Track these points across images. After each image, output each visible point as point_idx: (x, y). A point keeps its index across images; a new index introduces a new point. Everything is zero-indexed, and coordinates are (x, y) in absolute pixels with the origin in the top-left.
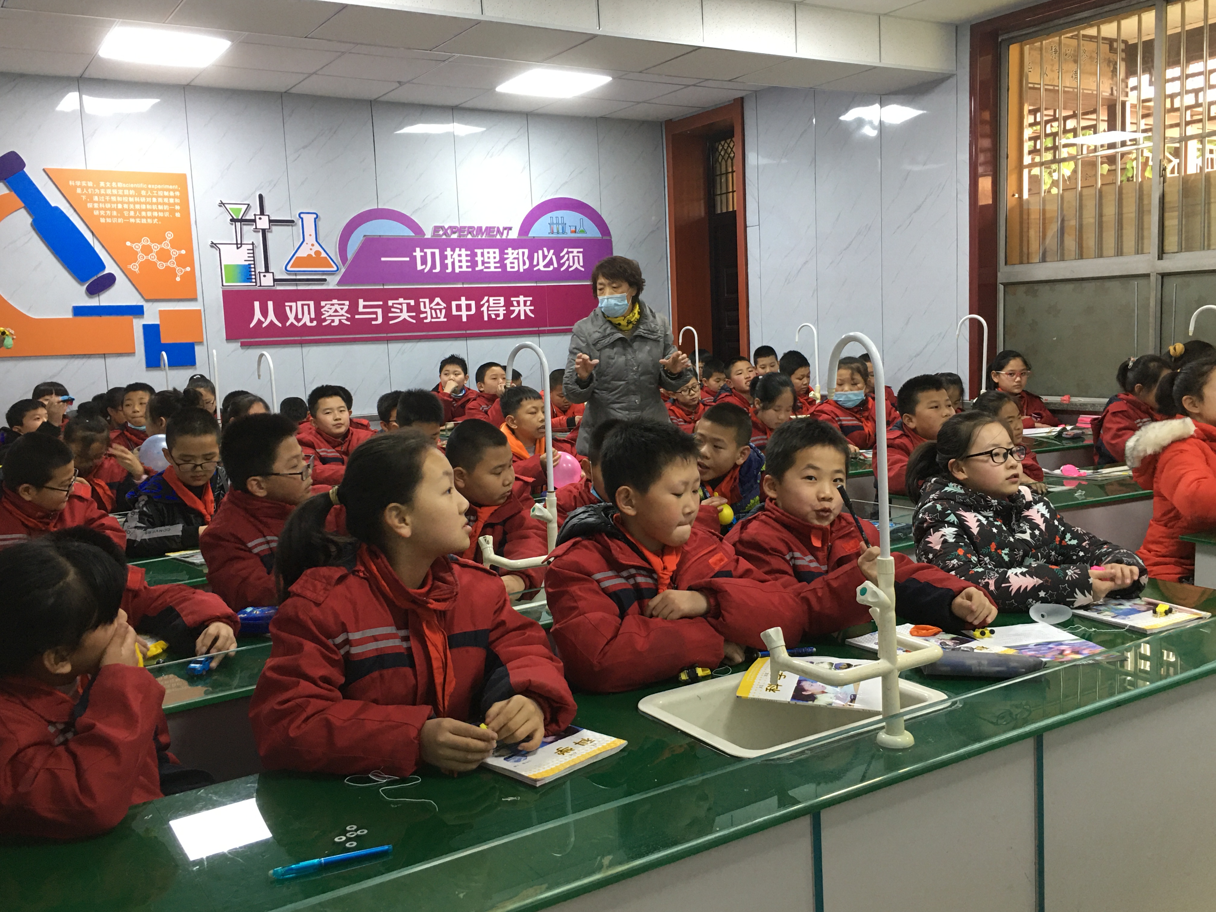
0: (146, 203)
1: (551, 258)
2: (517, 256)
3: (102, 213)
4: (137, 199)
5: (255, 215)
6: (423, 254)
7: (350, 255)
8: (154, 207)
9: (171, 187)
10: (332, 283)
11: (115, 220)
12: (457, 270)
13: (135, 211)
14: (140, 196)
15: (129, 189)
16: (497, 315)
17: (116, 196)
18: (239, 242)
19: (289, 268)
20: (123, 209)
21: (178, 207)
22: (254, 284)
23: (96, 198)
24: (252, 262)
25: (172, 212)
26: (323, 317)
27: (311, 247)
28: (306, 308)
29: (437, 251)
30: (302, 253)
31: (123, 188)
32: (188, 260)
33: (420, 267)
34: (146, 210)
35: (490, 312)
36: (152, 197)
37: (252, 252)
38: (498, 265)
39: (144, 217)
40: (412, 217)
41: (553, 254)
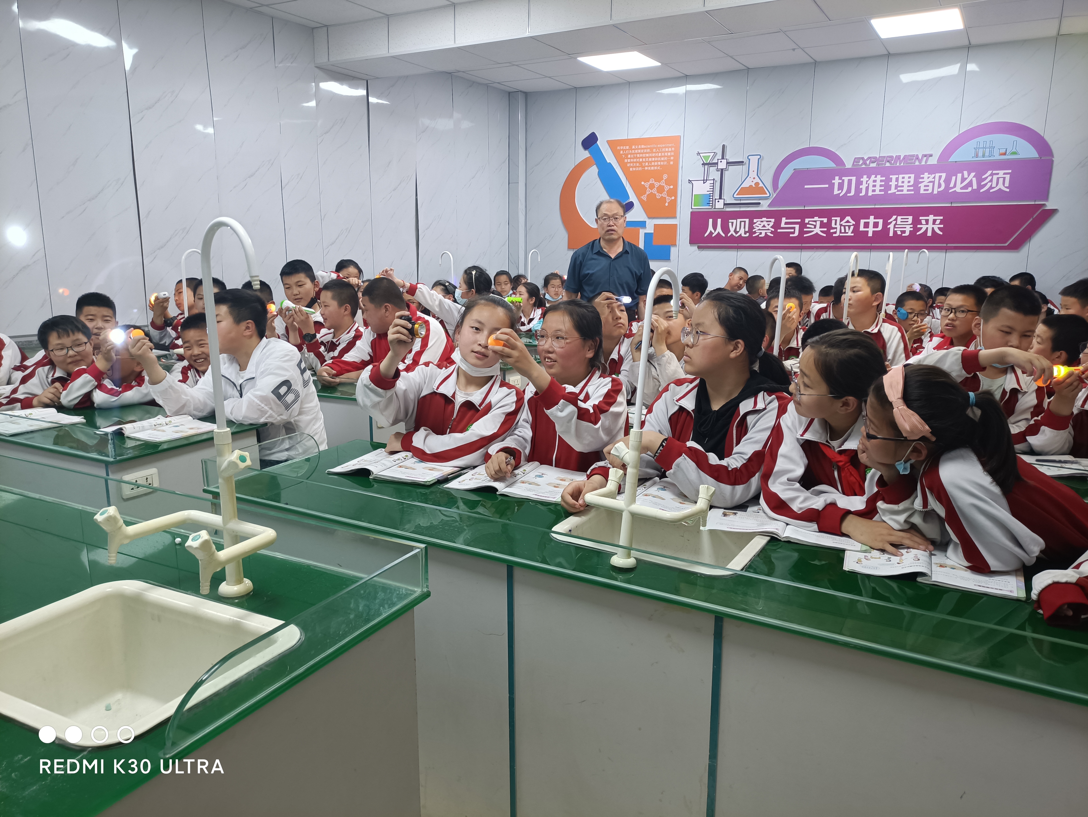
1: (971, 181)
4: (650, 155)
6: (841, 181)
8: (659, 159)
10: (765, 206)
13: (648, 162)
19: (735, 196)
23: (629, 156)
29: (854, 179)
33: (836, 192)
35: (895, 229)
36: (659, 153)
38: (912, 188)
39: (653, 166)
40: (836, 152)
41: (973, 177)
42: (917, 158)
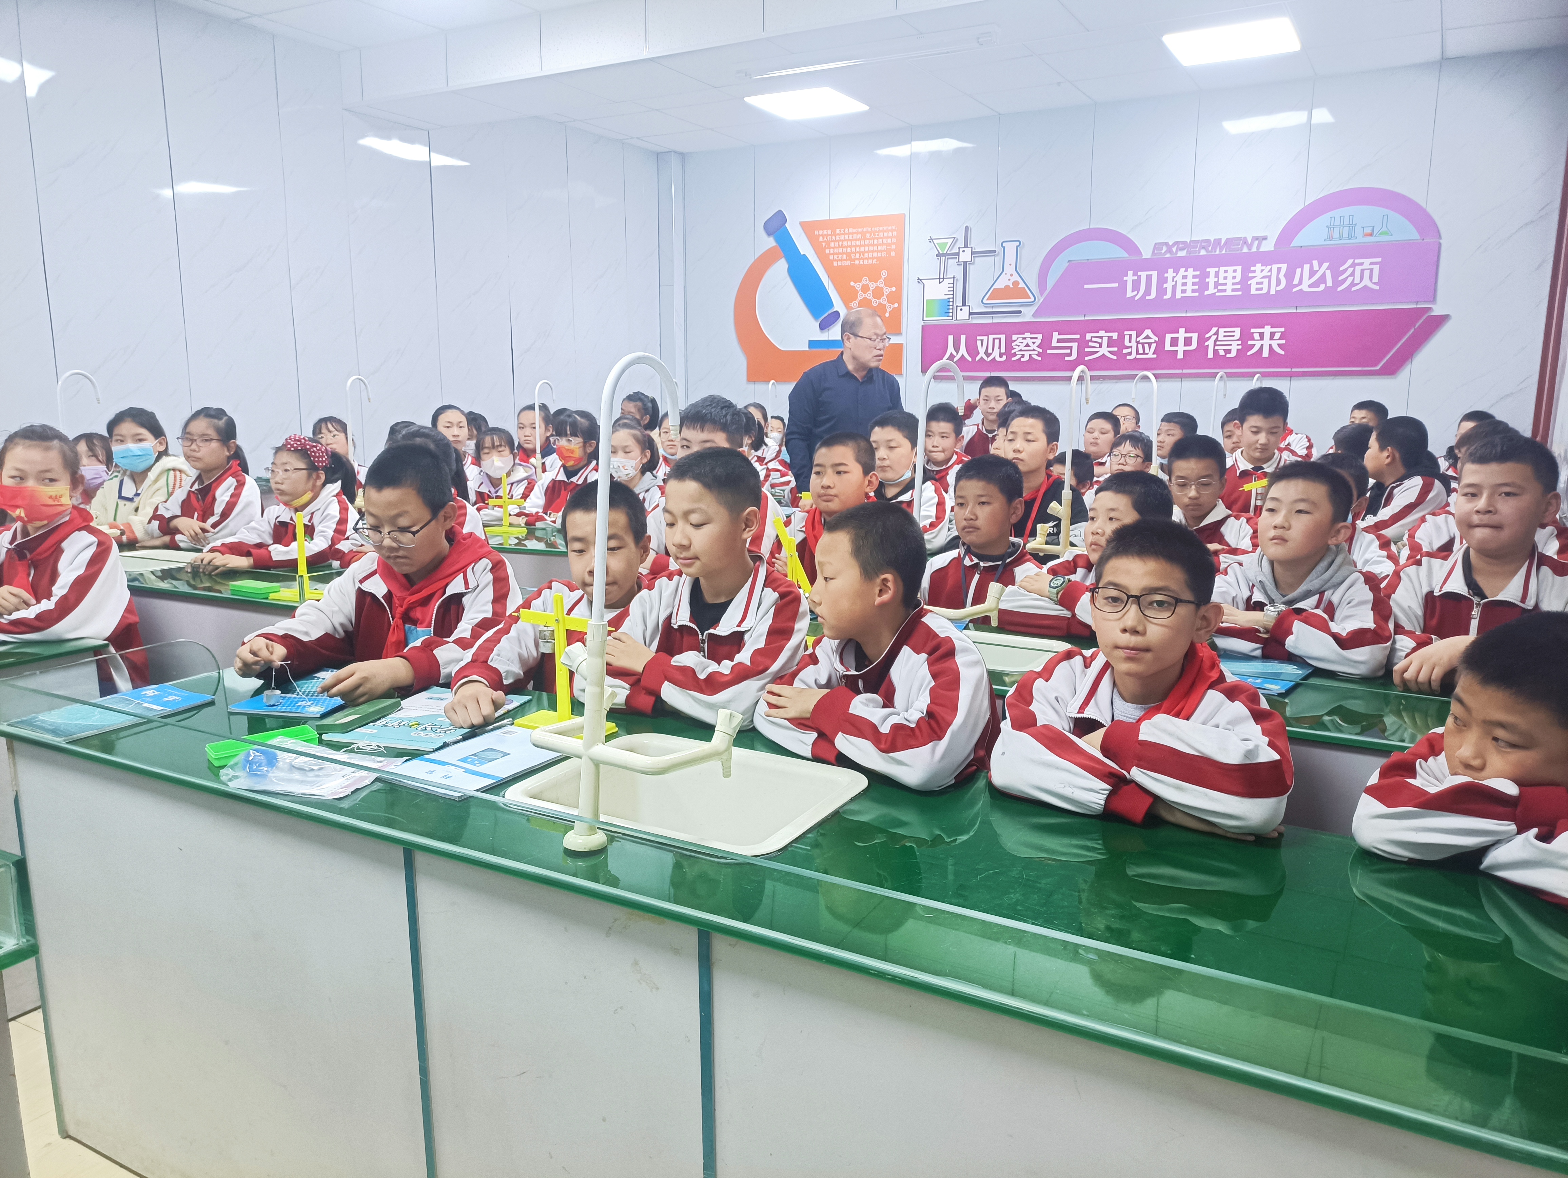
0: (868, 245)
2: (1269, 274)
3: (836, 257)
4: (863, 242)
5: (959, 248)
6: (1136, 278)
7: (1050, 283)
8: (875, 248)
9: (890, 228)
10: (1028, 315)
11: (844, 263)
12: (1179, 295)
13: (860, 253)
14: (865, 239)
15: (857, 233)
16: (1229, 351)
17: (847, 240)
18: (942, 277)
19: (985, 301)
20: (851, 252)
21: (893, 247)
22: (951, 318)
23: (832, 245)
24: (952, 296)
25: (888, 251)
26: (1013, 351)
27: (1010, 278)
28: (997, 341)
29: (1154, 274)
30: (1000, 285)
31: (853, 233)
32: (896, 297)
33: (1130, 294)
34: (868, 252)
35: (1217, 348)
36: (874, 239)
37: (952, 285)
38: (1239, 287)
40: (1129, 236)
41: (1327, 269)
42: (1245, 241)
